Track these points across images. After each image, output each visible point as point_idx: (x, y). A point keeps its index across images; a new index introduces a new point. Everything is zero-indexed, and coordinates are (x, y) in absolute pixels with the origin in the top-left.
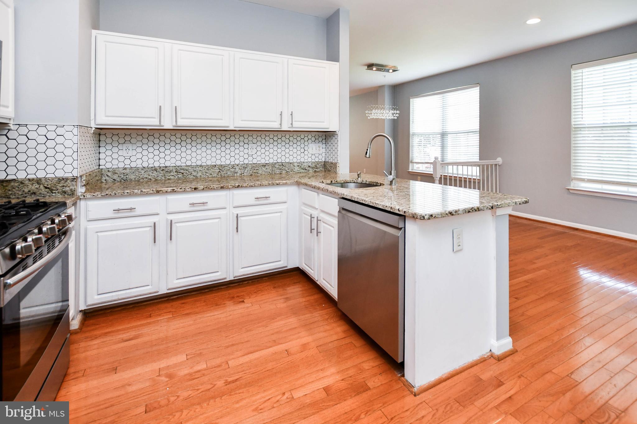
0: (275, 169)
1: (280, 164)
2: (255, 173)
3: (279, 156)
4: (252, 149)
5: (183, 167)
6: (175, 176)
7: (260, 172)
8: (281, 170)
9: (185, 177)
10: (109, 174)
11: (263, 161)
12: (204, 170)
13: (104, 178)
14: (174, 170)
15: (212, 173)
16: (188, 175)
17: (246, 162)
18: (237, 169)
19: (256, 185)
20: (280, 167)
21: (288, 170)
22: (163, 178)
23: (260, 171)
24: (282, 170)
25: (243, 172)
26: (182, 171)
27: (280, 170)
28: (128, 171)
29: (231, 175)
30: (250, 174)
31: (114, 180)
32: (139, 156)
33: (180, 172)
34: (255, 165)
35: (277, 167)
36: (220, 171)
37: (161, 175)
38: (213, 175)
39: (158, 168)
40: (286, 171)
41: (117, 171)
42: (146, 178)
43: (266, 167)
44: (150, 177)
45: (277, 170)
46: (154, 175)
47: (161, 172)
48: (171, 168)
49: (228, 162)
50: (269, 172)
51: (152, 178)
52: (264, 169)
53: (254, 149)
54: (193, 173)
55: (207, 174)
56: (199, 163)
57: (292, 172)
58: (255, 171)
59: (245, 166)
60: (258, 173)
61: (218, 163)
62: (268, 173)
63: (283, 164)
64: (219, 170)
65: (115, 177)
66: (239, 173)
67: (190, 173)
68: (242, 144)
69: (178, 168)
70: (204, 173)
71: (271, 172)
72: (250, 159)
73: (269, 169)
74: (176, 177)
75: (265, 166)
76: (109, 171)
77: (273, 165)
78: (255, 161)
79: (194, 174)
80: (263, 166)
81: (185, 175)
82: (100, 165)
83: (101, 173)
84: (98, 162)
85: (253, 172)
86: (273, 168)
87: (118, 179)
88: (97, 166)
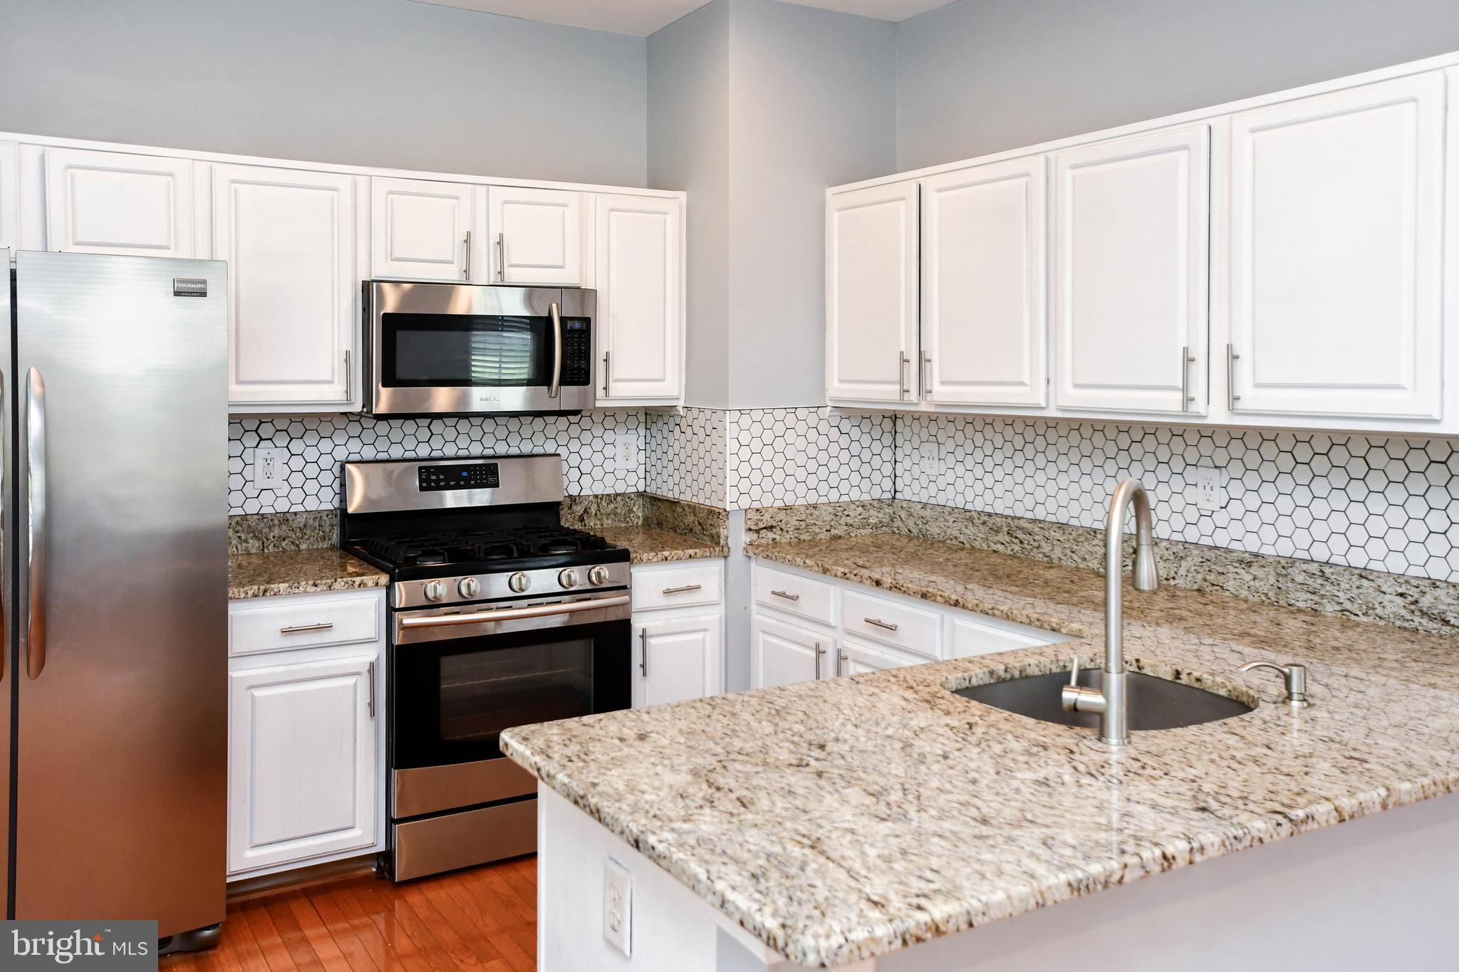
0: (1290, 585)
1: (1314, 568)
2: (1213, 585)
3: (1320, 531)
4: (1208, 488)
5: (1023, 523)
6: (1007, 545)
7: (1231, 585)
8: (1316, 598)
9: (1026, 553)
10: (903, 514)
11: (1252, 545)
12: (1068, 540)
13: (896, 524)
14: (1005, 529)
15: (1087, 557)
16: (1031, 549)
17: (1192, 535)
19: (996, 612)
20: (1310, 581)
21: (1348, 605)
22: (984, 546)
23: (1232, 583)
24: (1323, 596)
25: (1172, 574)
26: (1021, 536)
27: (1313, 597)
28: (927, 513)
30: (1195, 587)
31: (909, 530)
32: (950, 477)
33: (1016, 538)
34: (1209, 554)
35: (1300, 579)
37: (981, 535)
38: (1090, 564)
39: (975, 515)
40: (1338, 608)
41: (912, 510)
42: (956, 538)
43: (1255, 570)
44: (962, 538)
45: (1298, 594)
46: (968, 532)
47: (981, 527)
48: (999, 521)
50: (1266, 595)
51: (965, 542)
52: (1248, 577)
53: (1217, 489)
54: (1043, 544)
55: (1075, 557)
57: (1371, 619)
58: (1211, 577)
59: (1180, 552)
60: (1222, 587)
62: (1263, 598)
63: (1328, 571)
65: (911, 524)
67: (1036, 544)
68: (1178, 465)
69: (1011, 522)
70: (1068, 551)
71: (1271, 594)
72: (1207, 526)
73: (1265, 581)
74: (1009, 549)
75: (1249, 564)
76: (902, 507)
77: (1285, 565)
78: (1221, 540)
79: (1046, 548)
80: (1241, 562)
81: (1026, 546)
82: (895, 491)
83: (890, 510)
84: (887, 484)
85: (1205, 580)
86: (1281, 579)
87: (915, 531)
88: (877, 493)
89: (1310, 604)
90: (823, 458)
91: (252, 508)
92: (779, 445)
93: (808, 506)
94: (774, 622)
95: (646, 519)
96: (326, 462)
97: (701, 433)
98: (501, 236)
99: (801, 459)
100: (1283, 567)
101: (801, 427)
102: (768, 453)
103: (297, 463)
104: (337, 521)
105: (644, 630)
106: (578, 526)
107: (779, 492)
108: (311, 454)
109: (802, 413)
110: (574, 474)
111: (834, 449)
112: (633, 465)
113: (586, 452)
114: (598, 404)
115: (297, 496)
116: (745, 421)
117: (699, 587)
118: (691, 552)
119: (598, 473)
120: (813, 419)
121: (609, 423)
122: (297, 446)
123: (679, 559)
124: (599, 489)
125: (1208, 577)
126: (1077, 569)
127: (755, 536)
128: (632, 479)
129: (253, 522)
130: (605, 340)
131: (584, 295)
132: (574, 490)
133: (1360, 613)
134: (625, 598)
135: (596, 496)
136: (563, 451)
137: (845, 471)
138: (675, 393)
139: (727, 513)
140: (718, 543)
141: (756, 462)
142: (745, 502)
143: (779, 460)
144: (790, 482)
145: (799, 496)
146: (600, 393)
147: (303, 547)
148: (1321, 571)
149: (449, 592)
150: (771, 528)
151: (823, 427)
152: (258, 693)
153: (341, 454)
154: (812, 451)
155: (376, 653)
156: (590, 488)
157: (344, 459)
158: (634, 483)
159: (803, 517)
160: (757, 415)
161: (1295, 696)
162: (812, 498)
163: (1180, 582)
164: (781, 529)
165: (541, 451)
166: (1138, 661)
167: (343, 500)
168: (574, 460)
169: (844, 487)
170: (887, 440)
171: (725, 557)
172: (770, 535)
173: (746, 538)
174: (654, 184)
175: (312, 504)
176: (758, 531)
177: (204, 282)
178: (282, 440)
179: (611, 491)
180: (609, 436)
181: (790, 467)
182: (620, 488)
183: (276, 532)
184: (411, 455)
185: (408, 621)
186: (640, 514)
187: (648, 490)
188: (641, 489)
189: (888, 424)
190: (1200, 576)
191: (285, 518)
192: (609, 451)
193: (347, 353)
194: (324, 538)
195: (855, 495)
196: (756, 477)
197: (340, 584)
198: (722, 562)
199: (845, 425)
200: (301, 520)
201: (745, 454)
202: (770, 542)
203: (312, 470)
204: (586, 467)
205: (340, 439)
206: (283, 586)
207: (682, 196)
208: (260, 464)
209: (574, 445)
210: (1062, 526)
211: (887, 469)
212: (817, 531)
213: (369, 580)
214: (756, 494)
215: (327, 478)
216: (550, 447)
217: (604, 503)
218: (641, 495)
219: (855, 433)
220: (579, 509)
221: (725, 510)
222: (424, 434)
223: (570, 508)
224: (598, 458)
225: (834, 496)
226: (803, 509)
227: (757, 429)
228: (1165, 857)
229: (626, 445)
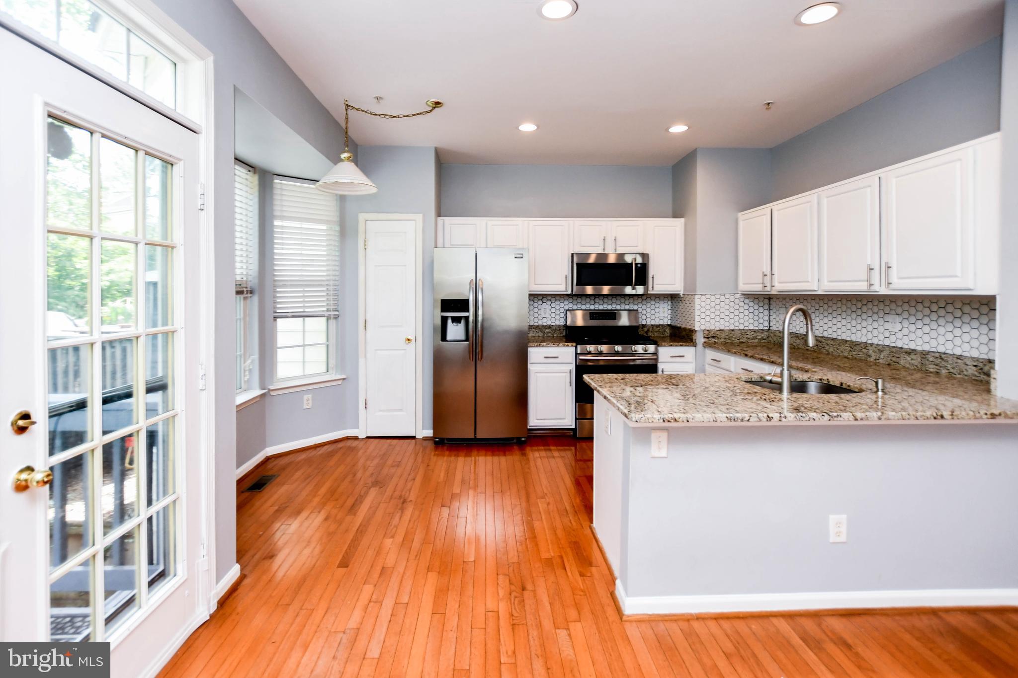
0: (927, 362)
1: (937, 355)
2: (895, 362)
3: (941, 340)
4: (894, 323)
7: (902, 362)
10: (772, 335)
11: (912, 346)
12: (836, 345)
13: (769, 339)
15: (844, 350)
16: (821, 348)
17: (887, 342)
18: (871, 352)
20: (935, 360)
21: (952, 370)
22: (803, 347)
23: (902, 361)
24: (941, 367)
25: (877, 358)
27: (937, 367)
29: (864, 358)
30: (887, 363)
31: (774, 341)
34: (894, 350)
35: (931, 359)
36: (852, 350)
37: (801, 343)
38: (844, 354)
39: (799, 335)
40: (947, 371)
41: (775, 334)
43: (912, 356)
44: (794, 344)
45: (930, 366)
46: (796, 342)
47: (802, 340)
49: (864, 340)
50: (916, 366)
51: (795, 346)
52: (909, 359)
53: (897, 323)
54: (826, 346)
55: (839, 351)
56: (834, 336)
57: (961, 376)
58: (894, 359)
59: (880, 349)
60: (898, 363)
61: (854, 338)
62: (916, 367)
63: (944, 356)
64: (850, 348)
65: (775, 339)
66: (873, 357)
67: (823, 346)
70: (835, 349)
71: (919, 366)
72: (893, 338)
73: (916, 360)
75: (910, 353)
76: (772, 332)
77: (925, 354)
78: (899, 344)
79: (827, 348)
80: (906, 352)
81: (819, 347)
82: (770, 327)
83: (767, 334)
84: (766, 324)
85: (891, 360)
86: (923, 359)
87: (777, 342)
88: (761, 327)
89: (935, 370)
90: (737, 313)
91: (540, 323)
92: (718, 307)
93: (729, 330)
94: (712, 370)
95: (671, 334)
96: (562, 310)
97: (688, 302)
98: (616, 237)
99: (727, 313)
100: (924, 355)
101: (727, 301)
102: (713, 310)
103: (553, 310)
104: (564, 328)
105: (663, 369)
106: (645, 335)
107: (717, 324)
108: (558, 307)
109: (727, 296)
110: (644, 317)
111: (742, 310)
112: (666, 315)
113: (649, 310)
114: (649, 292)
115: (553, 320)
116: (703, 298)
117: (683, 356)
118: (681, 343)
119: (653, 317)
120: (732, 298)
121: (657, 300)
122: (553, 305)
123: (676, 346)
124: (653, 323)
125: (892, 359)
126: (839, 356)
127: (706, 340)
128: (666, 320)
129: (540, 327)
130: (652, 271)
131: (644, 256)
132: (644, 323)
133: (956, 373)
134: (655, 357)
135: (652, 325)
136: (640, 310)
137: (746, 318)
138: (679, 290)
139: (696, 331)
140: (692, 341)
141: (708, 313)
142: (703, 327)
143: (718, 313)
144: (722, 321)
145: (726, 326)
146: (650, 288)
147: (555, 335)
148: (940, 356)
149: (595, 350)
150: (713, 337)
151: (737, 301)
152: (538, 375)
153: (566, 308)
154: (732, 310)
155: (573, 367)
156: (650, 322)
157: (567, 309)
158: (667, 321)
159: (727, 334)
160: (708, 296)
161: (880, 390)
162: (732, 327)
163: (880, 361)
164: (718, 338)
165: (632, 309)
166: (828, 379)
167: (566, 322)
168: (644, 312)
169: (746, 324)
170: (766, 307)
171: (695, 346)
172: (713, 340)
173: (703, 340)
174: (675, 217)
175: (558, 323)
176: (708, 338)
177: (522, 254)
178: (549, 303)
179: (657, 324)
180: (657, 305)
181: (722, 316)
182: (661, 323)
183: (547, 331)
184: (588, 309)
185: (581, 357)
186: (668, 332)
187: (672, 324)
188: (669, 323)
189: (766, 301)
190: (889, 359)
191: (549, 327)
192: (657, 310)
193: (566, 276)
194: (561, 333)
195: (751, 327)
196: (708, 318)
197: (561, 345)
198: (694, 348)
199: (747, 301)
200: (554, 328)
201: (703, 310)
202: (713, 342)
203: (558, 312)
204: (648, 315)
205: (566, 303)
206: (544, 344)
207: (682, 220)
208: (543, 310)
209: (644, 307)
210: (833, 339)
211: (766, 318)
212: (734, 339)
213: (570, 344)
214: (708, 324)
215: (562, 315)
216: (635, 308)
217: (655, 328)
218: (668, 325)
219: (751, 304)
220: (646, 329)
221: (695, 330)
222: (593, 302)
223: (642, 328)
224: (653, 312)
225: (741, 327)
226: (727, 331)
227: (708, 301)
228: (768, 416)
229: (664, 308)
